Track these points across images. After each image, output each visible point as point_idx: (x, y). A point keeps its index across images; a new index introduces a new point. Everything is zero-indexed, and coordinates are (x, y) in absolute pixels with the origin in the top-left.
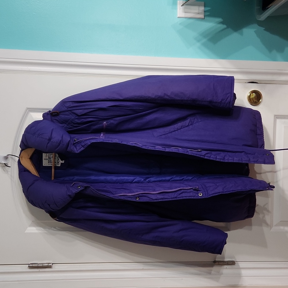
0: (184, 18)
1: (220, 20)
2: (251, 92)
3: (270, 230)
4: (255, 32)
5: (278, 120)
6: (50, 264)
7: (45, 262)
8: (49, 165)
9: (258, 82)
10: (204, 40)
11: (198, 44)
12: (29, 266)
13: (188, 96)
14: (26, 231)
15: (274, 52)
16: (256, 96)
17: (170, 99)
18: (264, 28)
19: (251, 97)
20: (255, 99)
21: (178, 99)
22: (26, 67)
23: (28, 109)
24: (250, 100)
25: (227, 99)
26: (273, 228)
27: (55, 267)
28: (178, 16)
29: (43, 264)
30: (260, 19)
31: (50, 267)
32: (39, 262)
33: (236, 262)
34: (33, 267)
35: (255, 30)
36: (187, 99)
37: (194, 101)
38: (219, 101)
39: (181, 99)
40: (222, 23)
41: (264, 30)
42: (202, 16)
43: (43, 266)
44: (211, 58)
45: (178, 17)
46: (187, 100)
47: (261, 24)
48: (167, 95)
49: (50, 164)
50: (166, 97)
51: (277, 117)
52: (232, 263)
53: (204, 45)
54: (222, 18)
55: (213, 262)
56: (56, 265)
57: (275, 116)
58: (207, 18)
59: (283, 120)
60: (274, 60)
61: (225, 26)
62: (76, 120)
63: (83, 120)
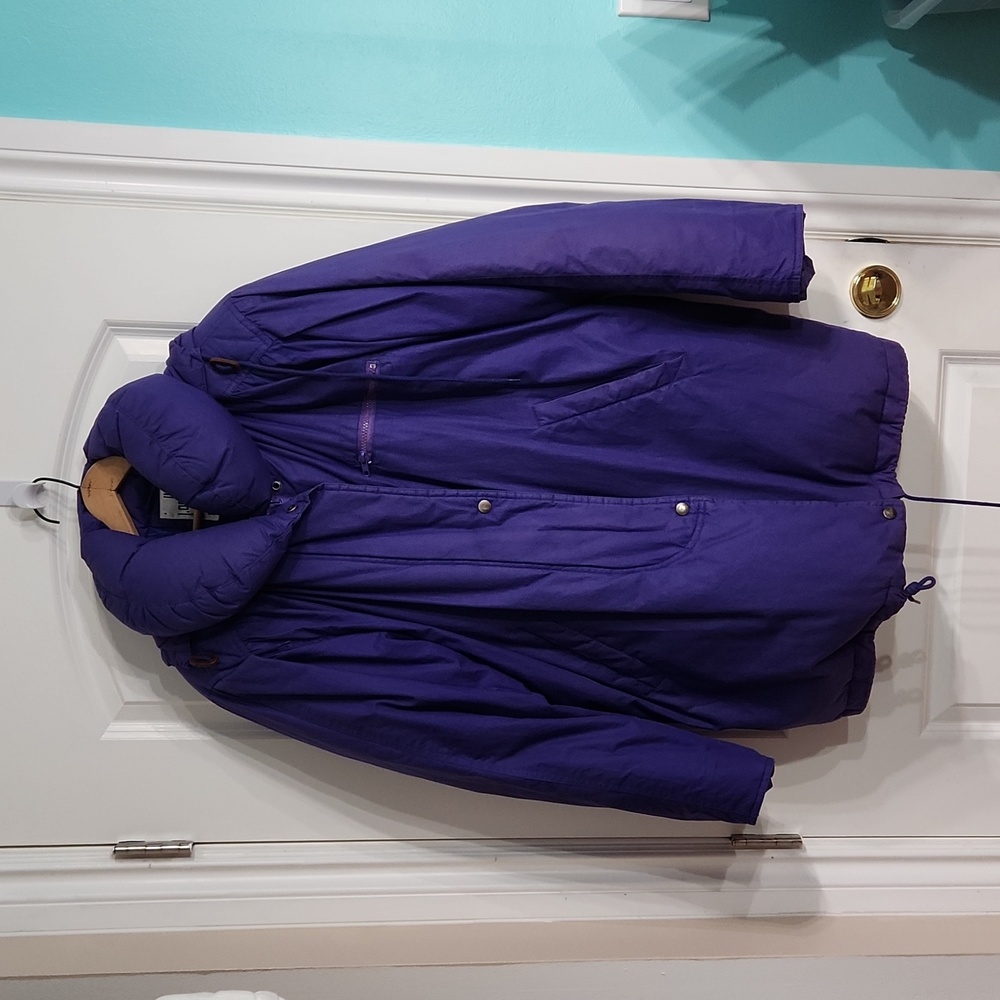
0: (642, 19)
1: (762, 24)
2: (863, 272)
3: (921, 732)
4: (881, 66)
5: (952, 369)
6: (188, 843)
7: (169, 837)
8: (182, 517)
9: (889, 240)
10: (709, 94)
11: (688, 108)
12: (115, 851)
13: (648, 261)
14: (106, 736)
15: (944, 136)
16: (880, 285)
17: (587, 274)
18: (911, 56)
19: (863, 290)
20: (877, 297)
21: (615, 272)
22: (103, 182)
23: (110, 324)
24: (859, 297)
25: (780, 268)
26: (928, 728)
27: (204, 856)
28: (622, 10)
29: (161, 844)
30: (896, 26)
31: (186, 854)
32: (147, 839)
33: (803, 839)
34: (130, 853)
35: (879, 60)
36: (645, 273)
37: (668, 277)
38: (755, 276)
39: (625, 274)
40: (769, 35)
41: (911, 60)
42: (702, 11)
43: (163, 852)
44: (730, 157)
45: (619, 13)
46: (644, 276)
47: (899, 40)
48: (579, 262)
49: (185, 512)
50: (574, 268)
51: (949, 357)
52: (792, 843)
53: (707, 110)
54: (770, 20)
55: (730, 838)
56: (205, 849)
57: (943, 353)
58: (716, 19)
59: (970, 368)
60: (945, 163)
61: (779, 47)
62: (274, 355)
63: (297, 354)
